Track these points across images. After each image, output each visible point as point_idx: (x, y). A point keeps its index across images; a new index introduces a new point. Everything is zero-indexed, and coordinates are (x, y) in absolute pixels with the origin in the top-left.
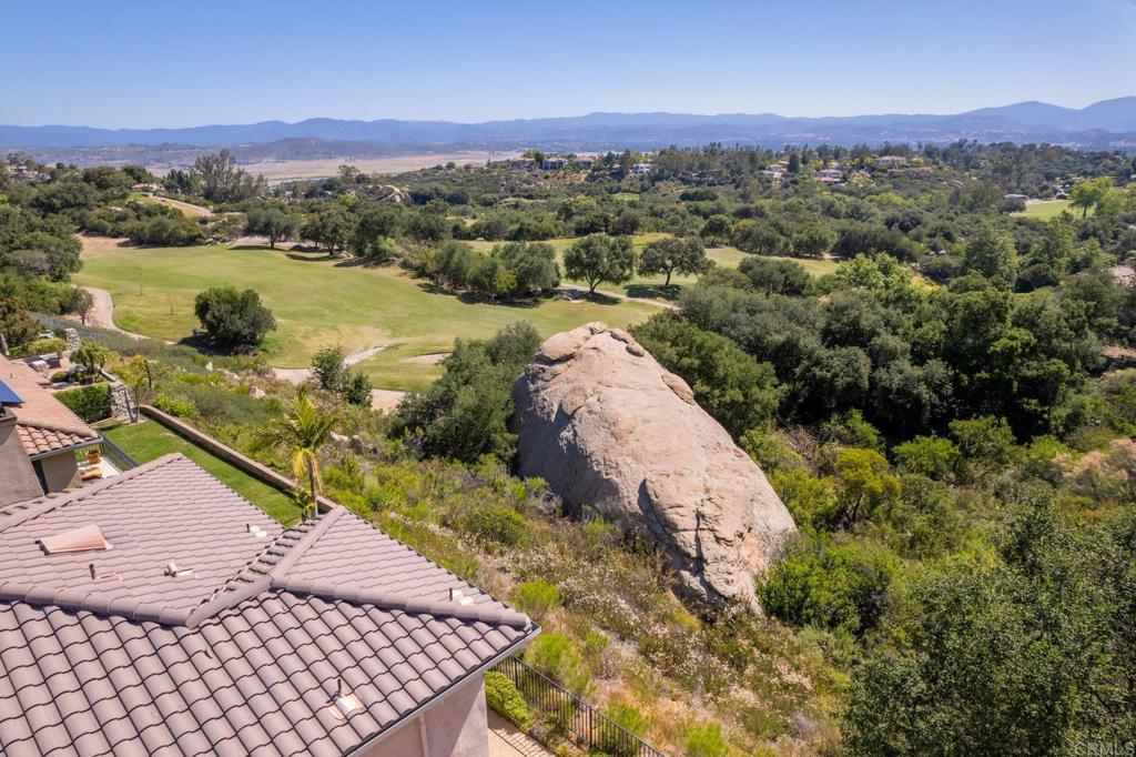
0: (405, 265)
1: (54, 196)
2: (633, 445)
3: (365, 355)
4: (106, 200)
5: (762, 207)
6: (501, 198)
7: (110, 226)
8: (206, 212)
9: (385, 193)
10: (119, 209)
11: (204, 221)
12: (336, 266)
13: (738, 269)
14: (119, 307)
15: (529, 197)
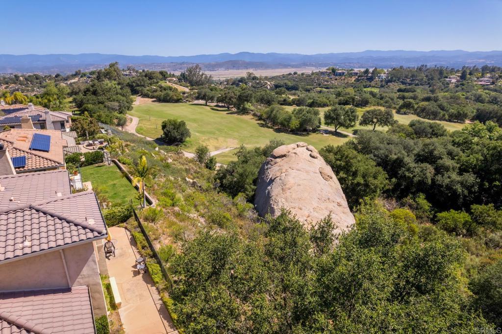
0: (254, 115)
1: (134, 82)
2: (288, 194)
3: (224, 151)
4: (151, 84)
5: (437, 97)
6: (314, 88)
7: (150, 94)
8: (187, 90)
9: (264, 84)
10: (155, 87)
11: (184, 93)
12: (227, 114)
13: (409, 125)
14: (140, 125)
15: (327, 88)
